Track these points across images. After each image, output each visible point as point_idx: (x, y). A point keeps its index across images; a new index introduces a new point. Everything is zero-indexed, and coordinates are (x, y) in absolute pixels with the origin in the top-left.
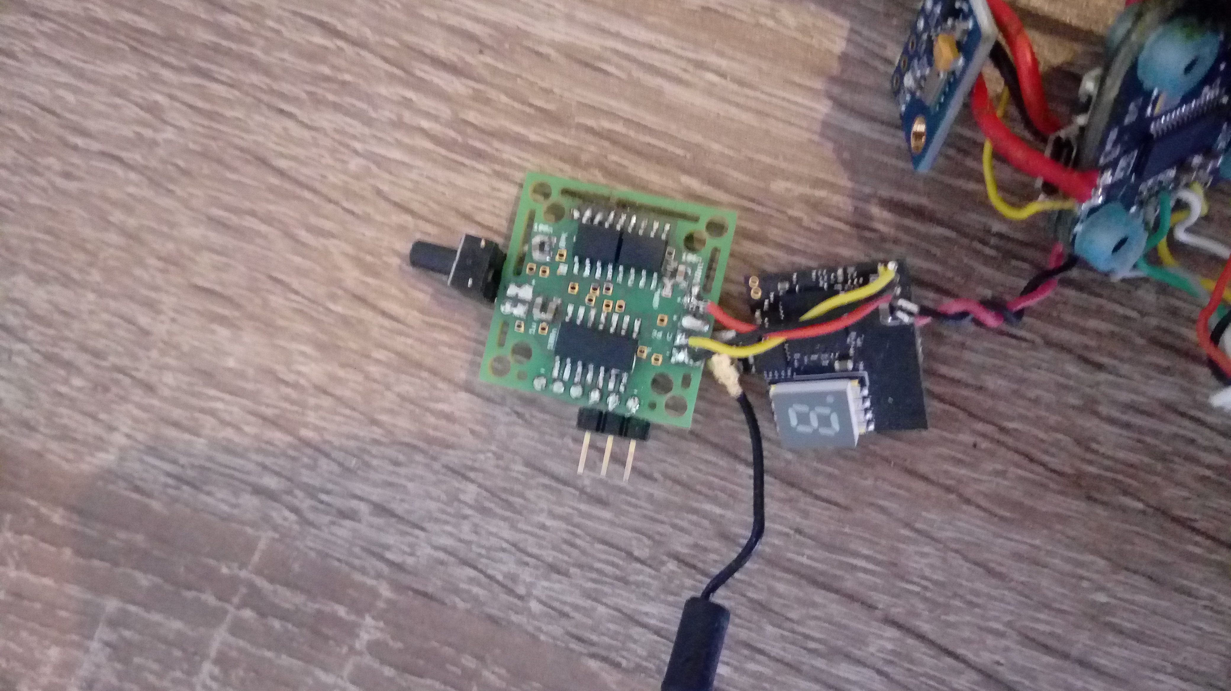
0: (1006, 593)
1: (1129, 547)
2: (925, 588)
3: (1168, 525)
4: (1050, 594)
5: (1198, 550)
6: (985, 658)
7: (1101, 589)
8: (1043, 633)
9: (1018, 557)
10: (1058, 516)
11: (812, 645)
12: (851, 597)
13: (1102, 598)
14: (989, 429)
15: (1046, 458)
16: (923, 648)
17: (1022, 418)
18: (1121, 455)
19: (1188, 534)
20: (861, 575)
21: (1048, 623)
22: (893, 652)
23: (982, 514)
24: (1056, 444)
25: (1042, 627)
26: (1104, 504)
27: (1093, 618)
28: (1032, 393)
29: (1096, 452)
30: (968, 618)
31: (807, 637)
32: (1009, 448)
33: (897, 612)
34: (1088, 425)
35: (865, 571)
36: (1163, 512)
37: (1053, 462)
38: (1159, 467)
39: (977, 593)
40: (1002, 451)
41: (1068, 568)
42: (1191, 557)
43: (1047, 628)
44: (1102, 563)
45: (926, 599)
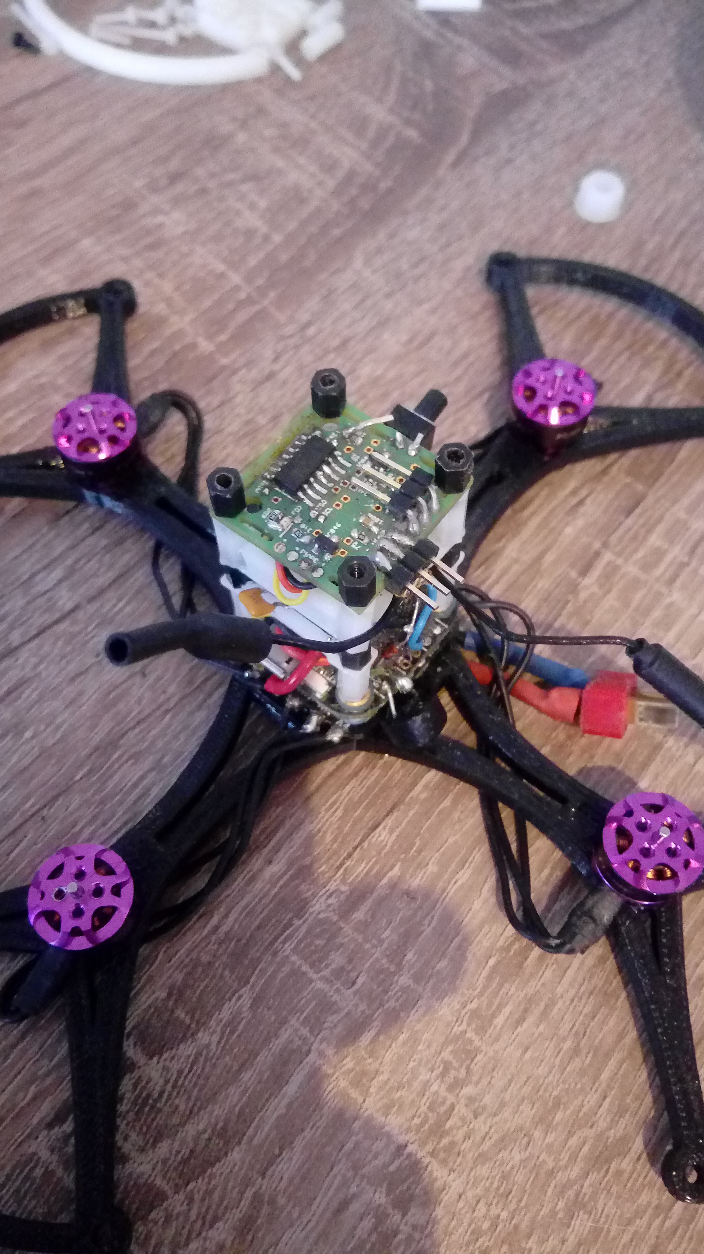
0: (60, 680)
1: (53, 761)
2: (87, 634)
3: (55, 792)
4: (47, 704)
5: (28, 805)
6: (24, 654)
7: (33, 737)
8: (23, 693)
9: (81, 694)
10: (95, 726)
11: (82, 562)
12: (102, 592)
13: (28, 734)
14: (172, 703)
15: (137, 730)
16: (50, 621)
17: (169, 726)
18: (117, 777)
19: (42, 802)
20: (114, 601)
21: (28, 697)
22: (55, 603)
23: (118, 682)
24: (143, 740)
25: (27, 692)
26: (91, 755)
27: (16, 726)
28: (182, 737)
29: (127, 761)
30: (56, 651)
31: (89, 560)
32: (154, 711)
33: (80, 615)
34: (147, 762)
35: (114, 606)
36: (66, 790)
37: (132, 734)
38: (97, 798)
39: (68, 663)
40: (153, 707)
41: (59, 720)
42: (27, 798)
43: (24, 696)
44: (51, 742)
45: (79, 633)
